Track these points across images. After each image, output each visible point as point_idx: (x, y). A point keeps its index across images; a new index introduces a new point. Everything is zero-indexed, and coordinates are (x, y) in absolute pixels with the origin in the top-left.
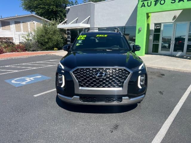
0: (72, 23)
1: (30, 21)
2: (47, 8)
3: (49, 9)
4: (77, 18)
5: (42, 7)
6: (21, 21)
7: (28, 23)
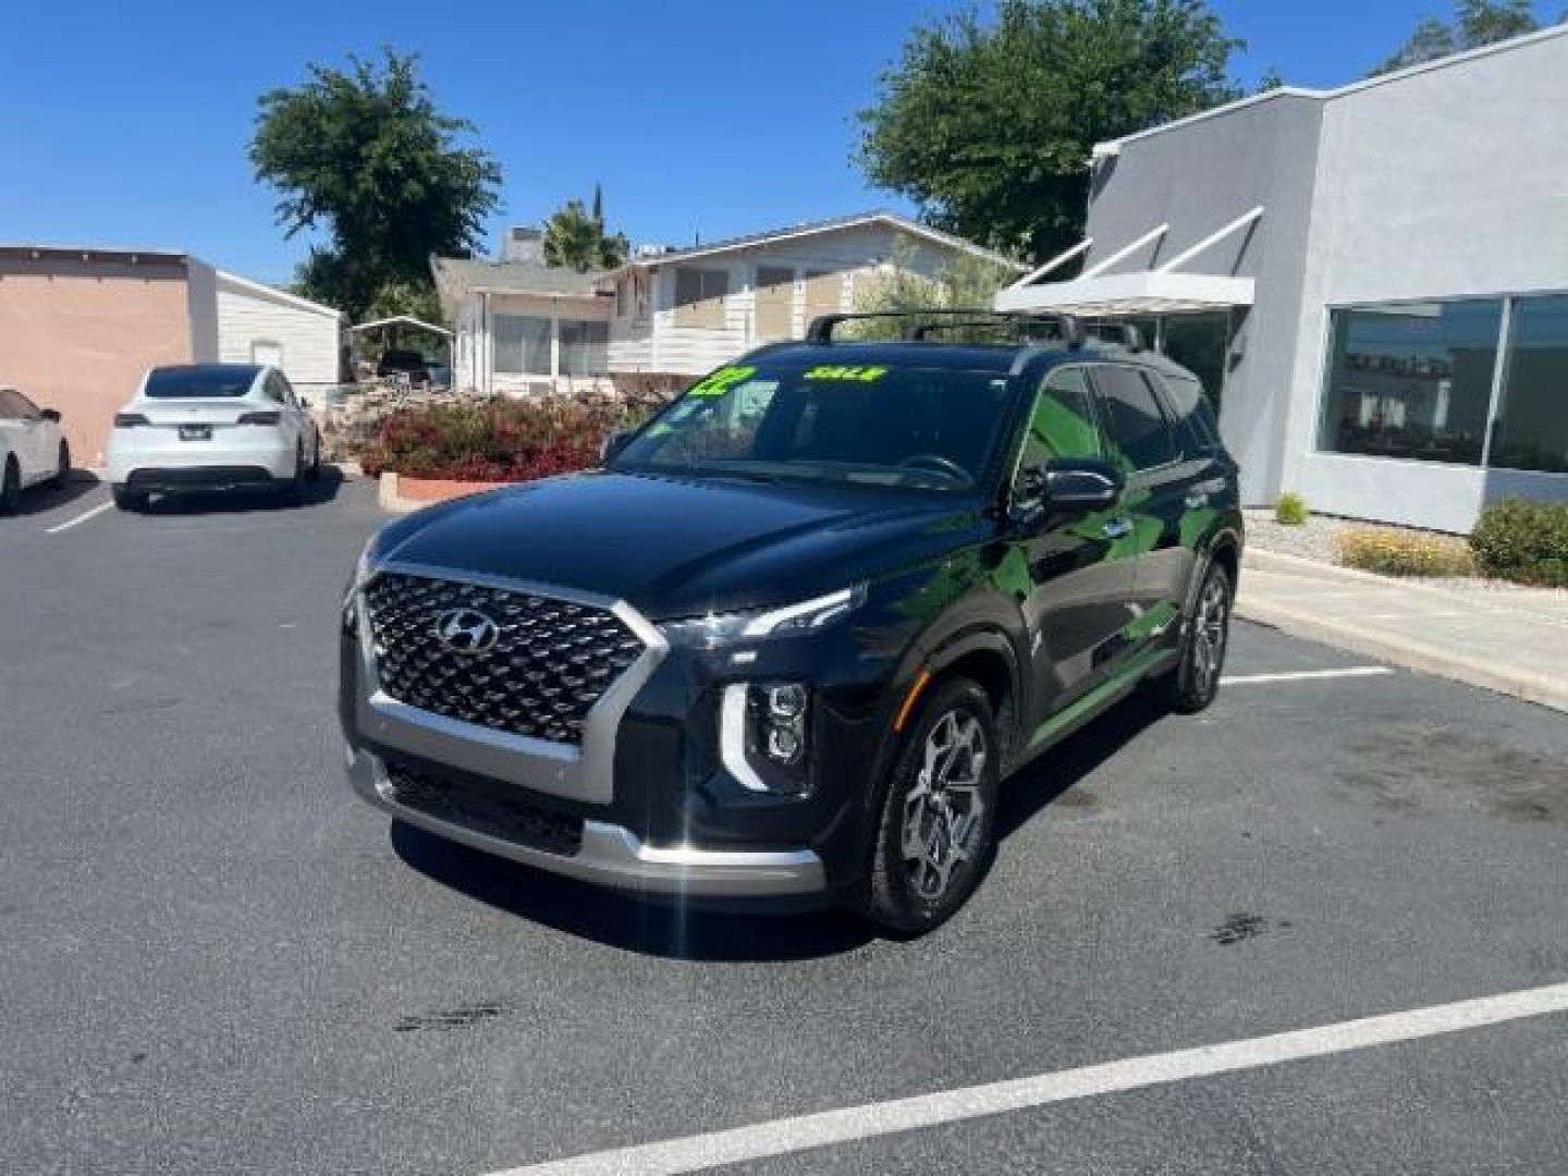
0: (1114, 270)
1: (859, 264)
2: (1012, 165)
3: (1026, 171)
4: (1164, 228)
5: (975, 156)
6: (800, 268)
7: (845, 275)
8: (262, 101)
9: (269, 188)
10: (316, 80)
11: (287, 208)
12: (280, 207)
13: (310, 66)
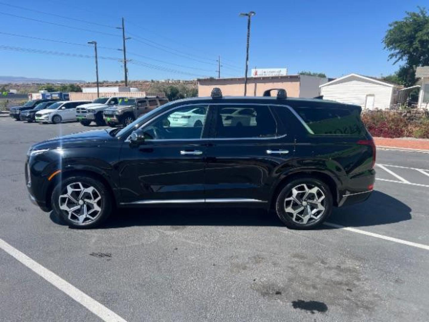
8: (390, 25)
9: (387, 50)
10: (407, 16)
11: (392, 56)
12: (390, 55)
13: (406, 12)
